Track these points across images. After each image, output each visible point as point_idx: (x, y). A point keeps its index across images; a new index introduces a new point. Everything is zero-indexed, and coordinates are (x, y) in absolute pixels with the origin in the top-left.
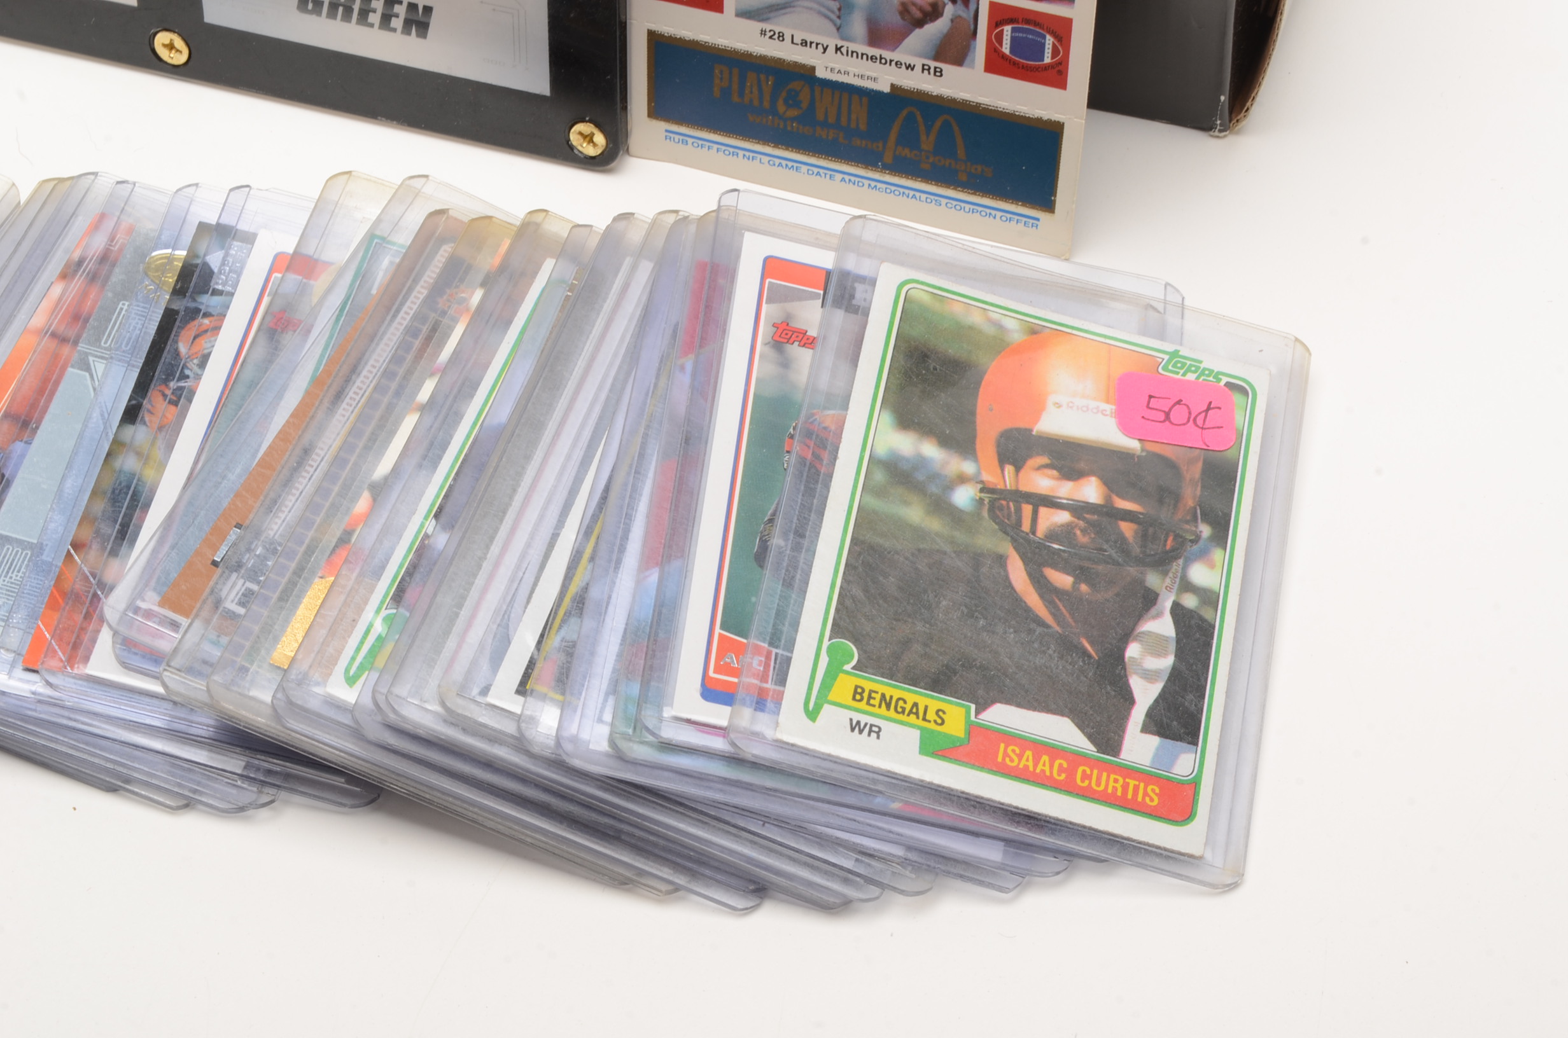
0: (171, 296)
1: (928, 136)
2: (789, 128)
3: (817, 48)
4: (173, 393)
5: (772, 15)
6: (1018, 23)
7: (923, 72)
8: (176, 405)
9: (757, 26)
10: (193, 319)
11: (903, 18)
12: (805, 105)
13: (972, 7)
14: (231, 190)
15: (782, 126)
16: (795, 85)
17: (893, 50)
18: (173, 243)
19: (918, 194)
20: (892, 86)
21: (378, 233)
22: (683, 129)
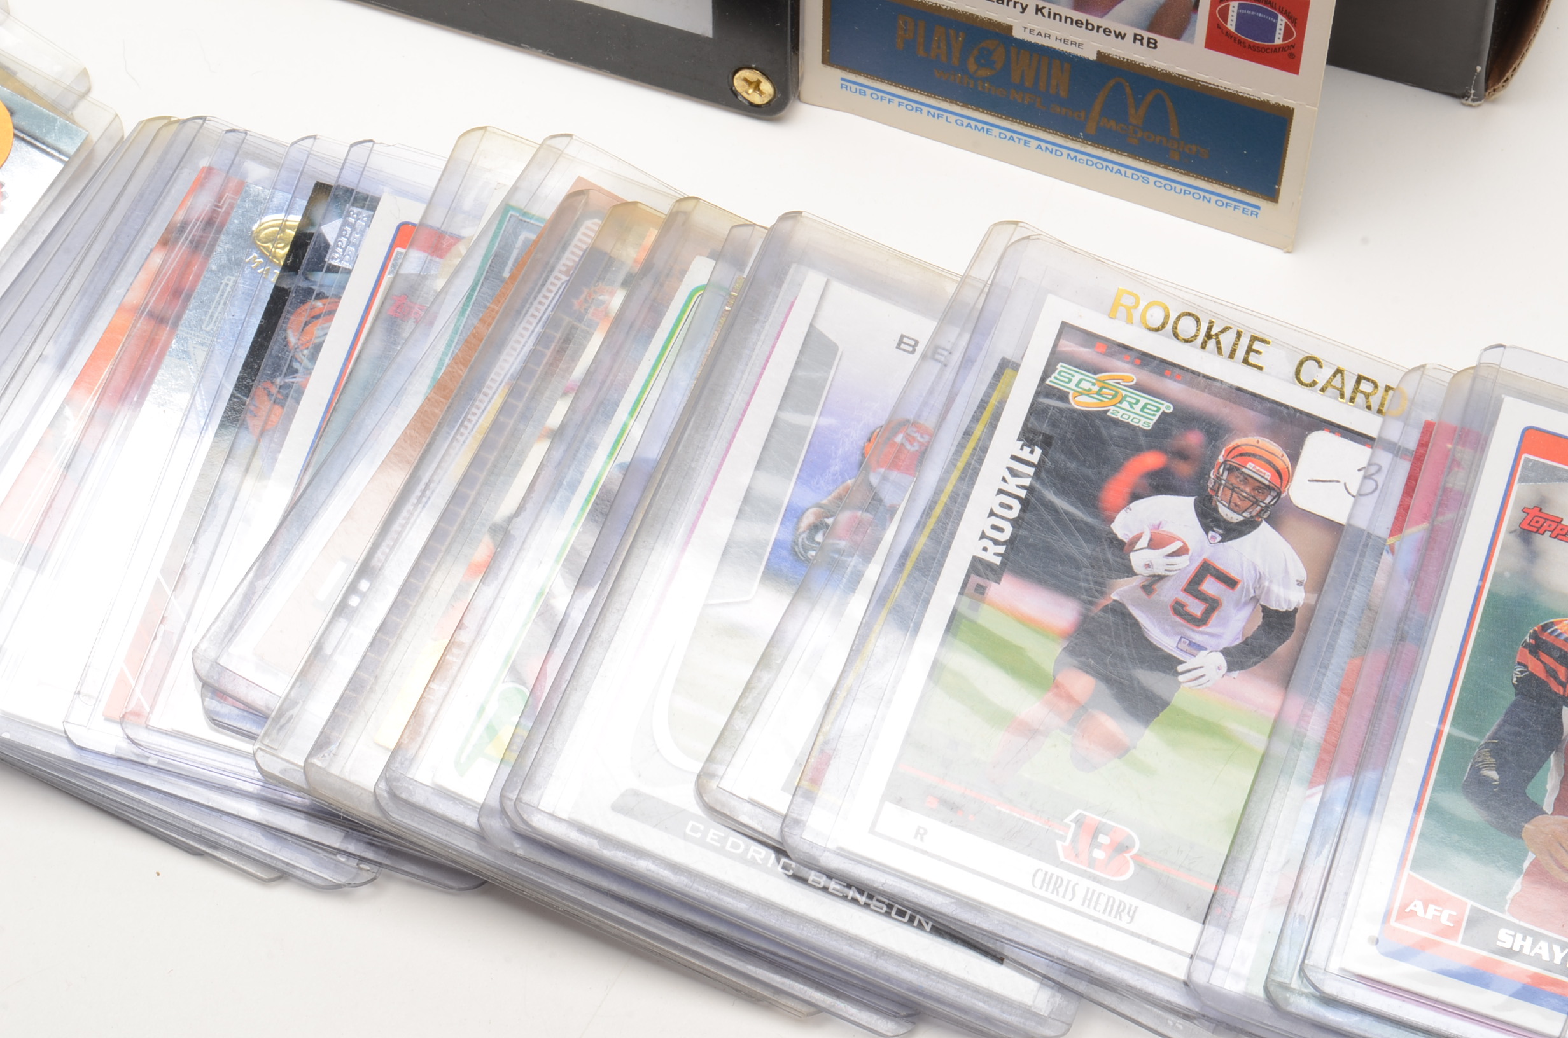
0: (281, 272)
1: (1137, 110)
2: (980, 89)
3: (1015, 7)
4: (279, 392)
7: (1134, 42)
8: (283, 407)
10: (303, 302)
12: (998, 66)
14: (352, 146)
16: (989, 44)
18: (285, 208)
19: (1123, 170)
20: (1099, 53)
21: (513, 203)
22: (861, 79)
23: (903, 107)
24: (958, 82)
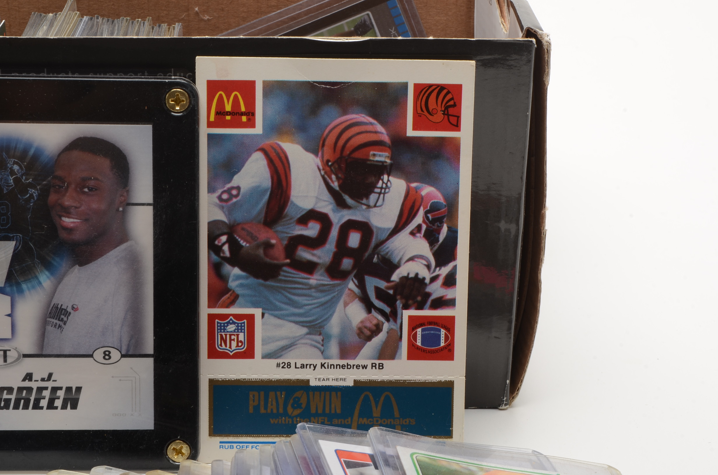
1: (377, 407)
3: (310, 368)
5: (284, 352)
6: (425, 325)
7: (372, 368)
9: (274, 362)
11: (360, 338)
12: (304, 406)
13: (399, 321)
15: (290, 422)
16: (298, 394)
17: (354, 359)
20: (355, 381)
22: (231, 439)
23: (254, 449)
24: (283, 422)
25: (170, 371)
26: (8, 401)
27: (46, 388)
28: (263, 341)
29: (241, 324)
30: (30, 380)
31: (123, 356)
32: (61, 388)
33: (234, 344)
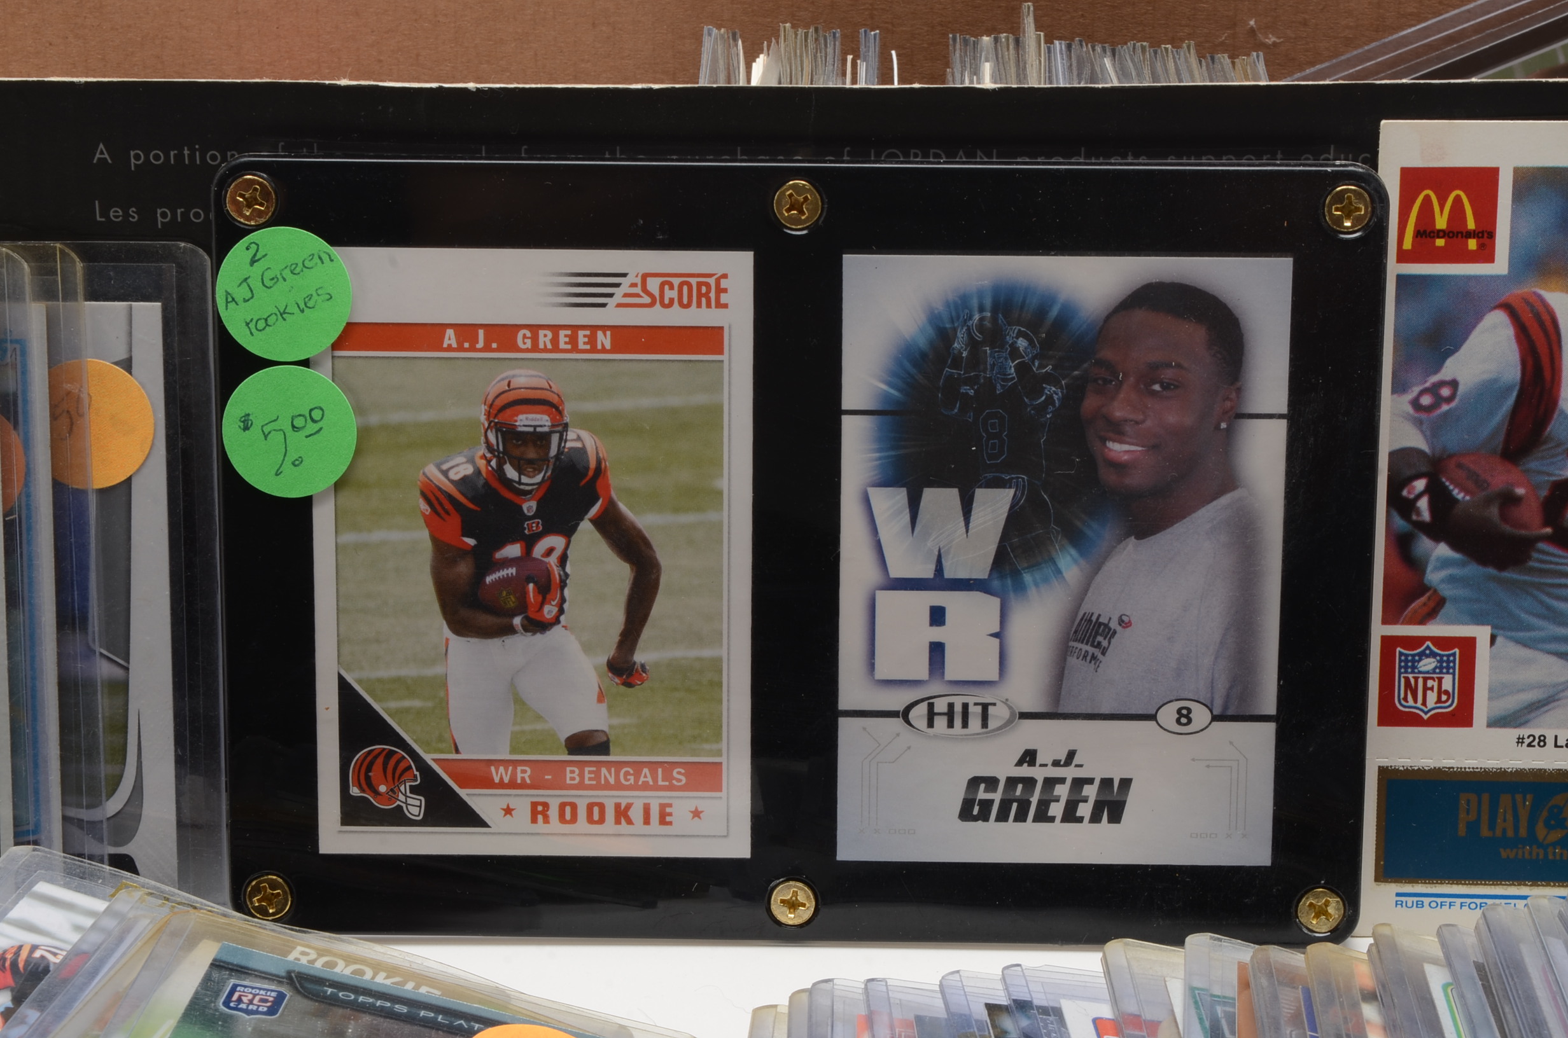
5: (1533, 715)
14: (1003, 970)
15: (1541, 856)
16: (1558, 800)
22: (1418, 888)
23: (1466, 909)
24: (1527, 856)
25: (1311, 749)
26: (986, 805)
27: (1062, 781)
28: (1490, 691)
29: (1448, 656)
30: (1032, 763)
31: (1215, 718)
32: (1090, 781)
33: (1432, 697)
